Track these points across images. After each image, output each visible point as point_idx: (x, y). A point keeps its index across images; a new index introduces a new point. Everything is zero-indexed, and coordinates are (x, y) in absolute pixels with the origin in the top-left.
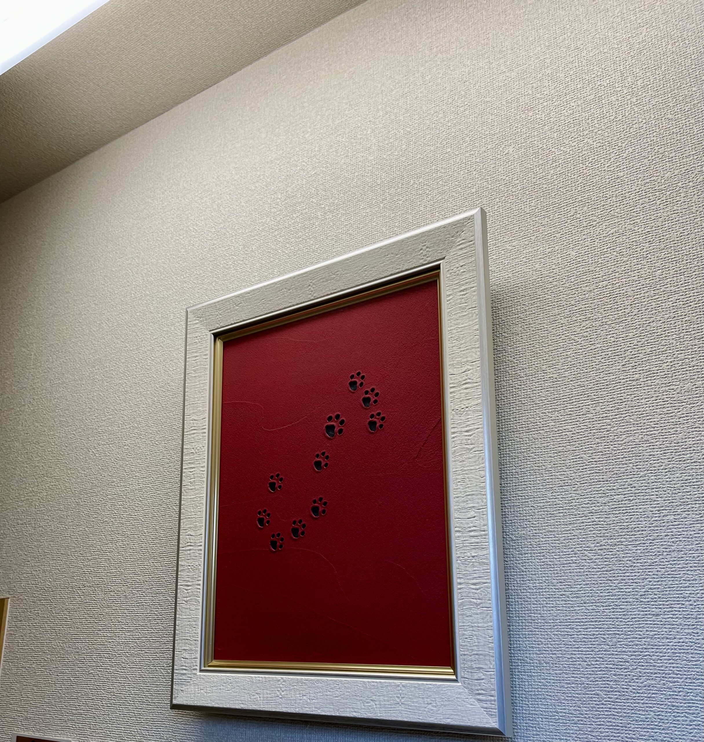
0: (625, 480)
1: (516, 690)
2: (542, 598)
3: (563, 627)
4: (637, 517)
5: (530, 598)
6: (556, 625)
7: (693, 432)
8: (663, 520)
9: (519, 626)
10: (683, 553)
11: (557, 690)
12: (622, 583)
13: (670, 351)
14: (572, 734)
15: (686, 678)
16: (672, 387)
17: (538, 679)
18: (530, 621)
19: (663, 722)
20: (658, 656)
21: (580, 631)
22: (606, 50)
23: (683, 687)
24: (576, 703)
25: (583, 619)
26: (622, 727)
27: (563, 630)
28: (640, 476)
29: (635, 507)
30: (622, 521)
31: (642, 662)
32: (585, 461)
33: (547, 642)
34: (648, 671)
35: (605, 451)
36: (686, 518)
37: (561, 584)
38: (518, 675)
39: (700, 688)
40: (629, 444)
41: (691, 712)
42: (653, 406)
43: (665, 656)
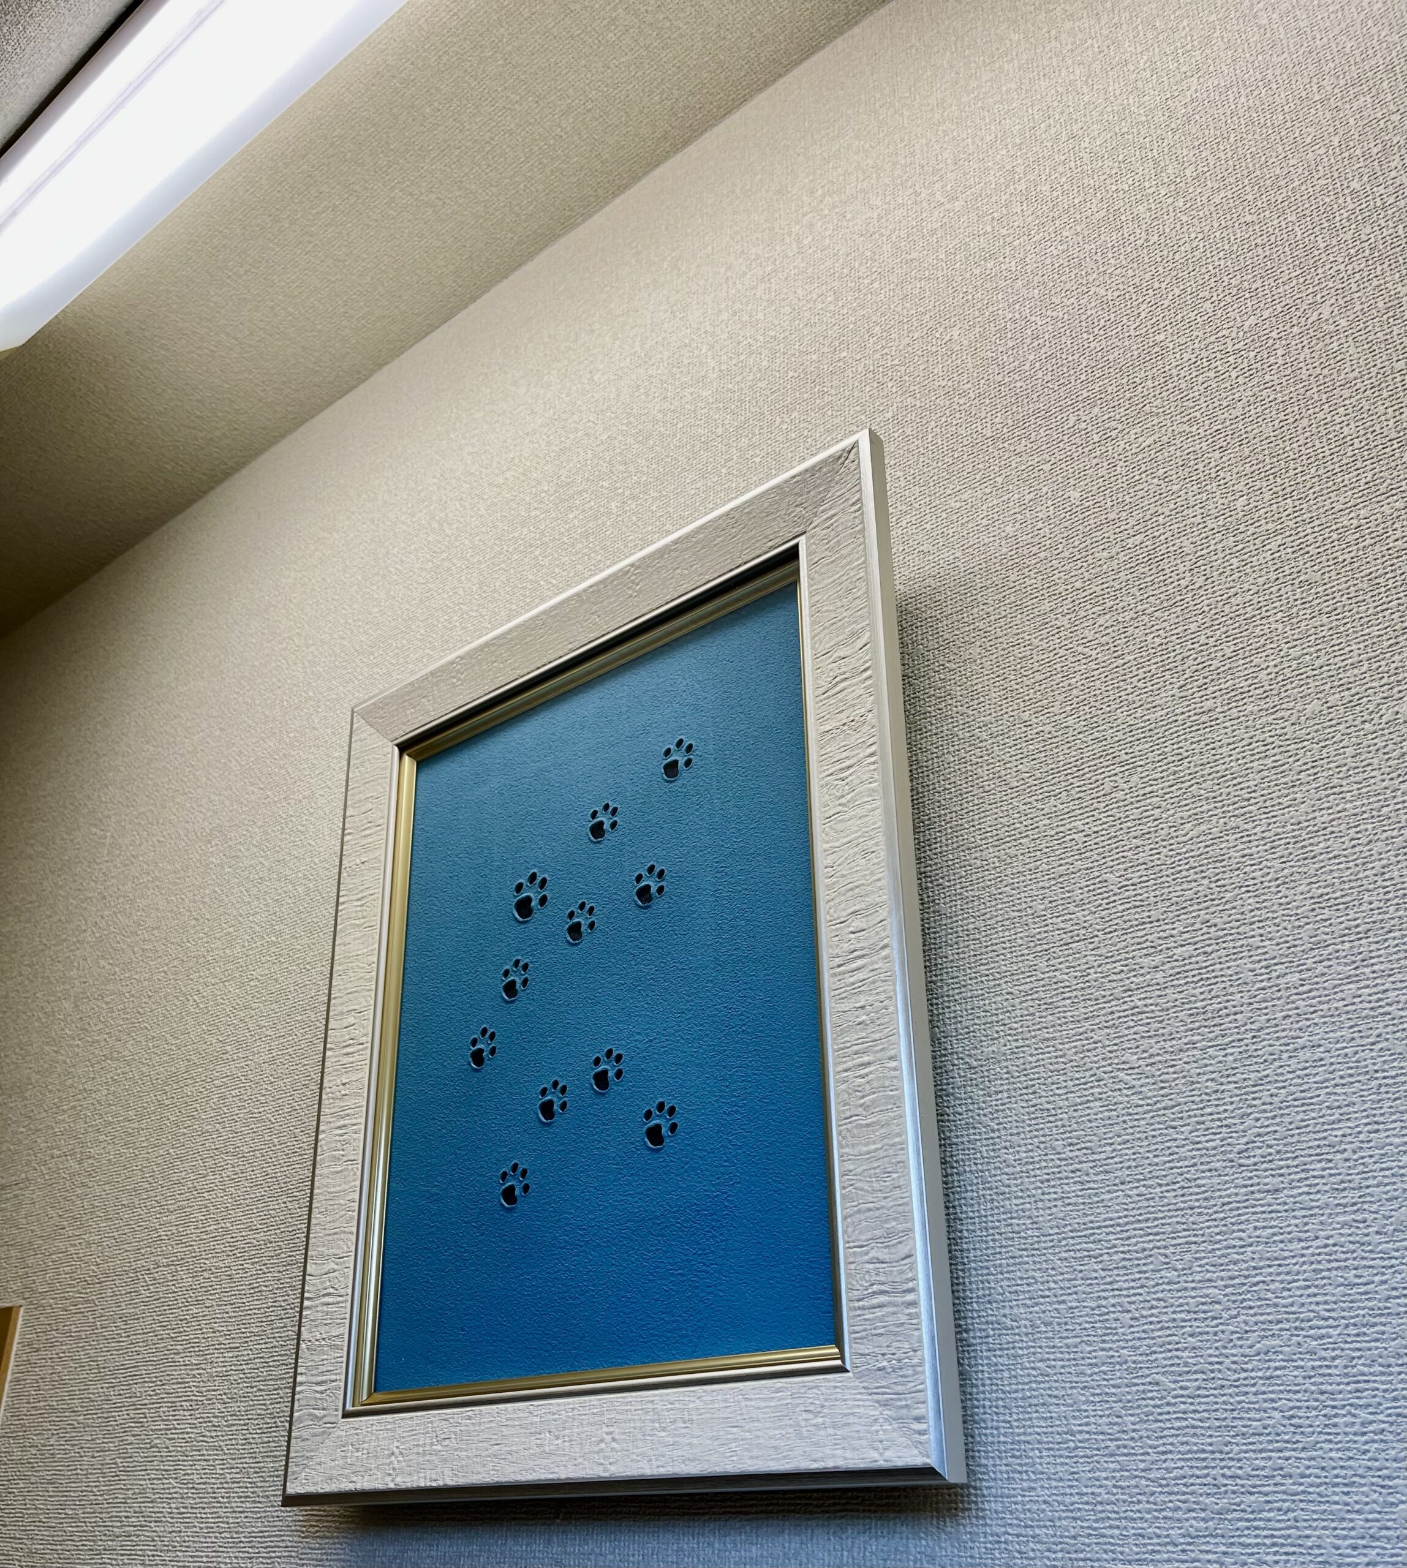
0: (1194, 914)
1: (984, 1393)
2: (1033, 1183)
3: (1079, 1240)
4: (1223, 985)
5: (1009, 1186)
6: (1064, 1238)
7: (1327, 796)
8: (1277, 986)
9: (987, 1249)
10: (1322, 1049)
11: (1071, 1382)
12: (1197, 1130)
13: (1272, 646)
14: (1106, 1479)
15: (1347, 1326)
16: (1279, 715)
17: (1029, 1362)
18: (1011, 1235)
19: (1302, 1433)
20: (1282, 1282)
21: (1114, 1246)
22: (1123, 131)
23: (1342, 1345)
24: (1111, 1408)
25: (1120, 1218)
26: (1213, 1452)
27: (1078, 1247)
28: (1224, 900)
29: (1218, 966)
30: (1193, 999)
31: (1250, 1300)
32: (1112, 887)
33: (1046, 1278)
34: (1261, 1318)
35: (1152, 861)
36: (1323, 974)
37: (1071, 1148)
38: (988, 1358)
39: (1378, 1344)
40: (1199, 840)
41: (1361, 1402)
42: (1244, 758)
43: (1298, 1280)
